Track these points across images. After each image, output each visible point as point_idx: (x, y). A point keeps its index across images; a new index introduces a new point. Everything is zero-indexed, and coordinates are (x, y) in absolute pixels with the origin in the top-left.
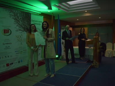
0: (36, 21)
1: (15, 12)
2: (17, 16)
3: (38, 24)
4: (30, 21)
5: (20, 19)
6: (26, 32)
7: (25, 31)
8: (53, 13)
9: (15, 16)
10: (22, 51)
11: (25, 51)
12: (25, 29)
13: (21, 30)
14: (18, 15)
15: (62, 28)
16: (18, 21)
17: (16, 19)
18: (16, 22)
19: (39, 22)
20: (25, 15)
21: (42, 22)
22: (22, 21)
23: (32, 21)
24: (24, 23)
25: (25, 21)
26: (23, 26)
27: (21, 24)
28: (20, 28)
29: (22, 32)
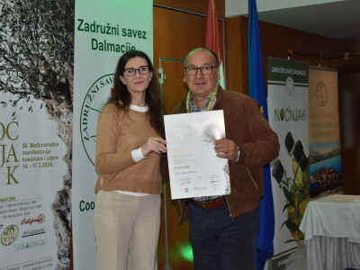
0: (109, 30)
3: (119, 49)
4: (71, 29)
5: (6, 12)
6: (40, 102)
7: (37, 96)
10: (12, 228)
11: (36, 226)
12: (33, 80)
13: (11, 90)
15: (275, 70)
19: (124, 33)
21: (145, 32)
22: (14, 31)
23: (79, 29)
24: (28, 41)
25: (36, 27)
26: (25, 63)
27: (11, 49)
28: (4, 71)
29: (16, 97)
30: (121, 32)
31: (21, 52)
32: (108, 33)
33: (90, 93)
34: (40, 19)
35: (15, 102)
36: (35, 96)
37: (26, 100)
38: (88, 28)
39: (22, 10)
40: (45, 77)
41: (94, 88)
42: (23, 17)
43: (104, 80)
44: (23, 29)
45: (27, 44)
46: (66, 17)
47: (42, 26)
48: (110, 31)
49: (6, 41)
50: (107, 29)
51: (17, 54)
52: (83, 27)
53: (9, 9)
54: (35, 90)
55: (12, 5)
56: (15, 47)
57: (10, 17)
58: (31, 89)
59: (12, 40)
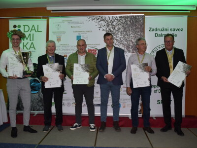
1: (108, 19)
5: (118, 29)
6: (130, 54)
7: (129, 52)
9: (108, 26)
12: (128, 47)
16: (114, 33)
19: (171, 30)
20: (130, 21)
21: (182, 29)
22: (121, 34)
24: (126, 36)
25: (129, 32)
26: (125, 43)
27: (120, 39)
30: (169, 30)
31: (124, 40)
32: (163, 31)
38: (153, 30)
40: (132, 47)
43: (160, 46)
44: (125, 33)
46: (140, 28)
47: (131, 32)
49: (119, 37)
52: (151, 30)
54: (128, 50)
57: (120, 30)
59: (121, 36)
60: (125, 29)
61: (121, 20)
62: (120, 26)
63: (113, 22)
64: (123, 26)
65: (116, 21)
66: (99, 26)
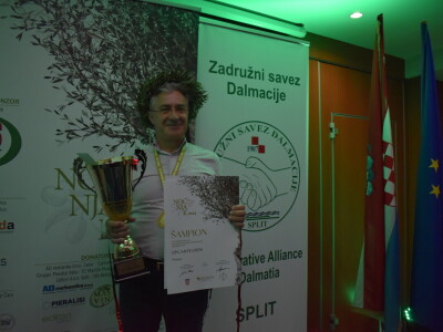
0: (250, 73)
2: (79, 28)
3: (263, 94)
5: (106, 47)
7: (146, 141)
8: (380, 18)
13: (109, 133)
14: (88, 21)
16: (87, 62)
17: (71, 50)
18: (67, 70)
19: (272, 78)
20: (150, 24)
21: (298, 79)
22: (115, 68)
23: (211, 71)
24: (135, 79)
25: (146, 65)
26: (130, 104)
27: (111, 87)
28: (100, 112)
29: (115, 141)
30: (267, 77)
31: (124, 91)
32: (249, 77)
33: (224, 140)
34: (152, 56)
35: (114, 148)
36: (142, 141)
37: (129, 145)
38: (223, 70)
39: (127, 46)
41: (229, 135)
42: (127, 54)
43: (243, 127)
44: (128, 66)
45: (132, 83)
46: (186, 55)
47: (153, 63)
48: (253, 75)
49: (104, 78)
50: (248, 73)
51: (118, 94)
53: (109, 44)
54: (142, 134)
55: (114, 39)
56: (115, 86)
57: (111, 53)
58: (137, 132)
59: (113, 77)
60: (129, 49)
61: (115, 12)
62: (109, 36)
63: (81, 15)
64: (124, 39)
65: (93, 11)
66: (19, 23)
